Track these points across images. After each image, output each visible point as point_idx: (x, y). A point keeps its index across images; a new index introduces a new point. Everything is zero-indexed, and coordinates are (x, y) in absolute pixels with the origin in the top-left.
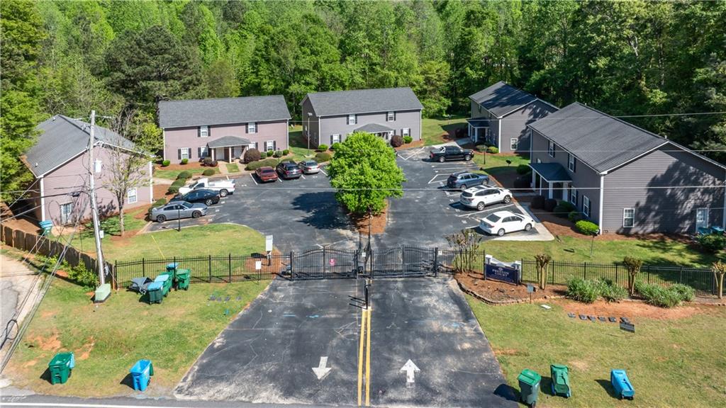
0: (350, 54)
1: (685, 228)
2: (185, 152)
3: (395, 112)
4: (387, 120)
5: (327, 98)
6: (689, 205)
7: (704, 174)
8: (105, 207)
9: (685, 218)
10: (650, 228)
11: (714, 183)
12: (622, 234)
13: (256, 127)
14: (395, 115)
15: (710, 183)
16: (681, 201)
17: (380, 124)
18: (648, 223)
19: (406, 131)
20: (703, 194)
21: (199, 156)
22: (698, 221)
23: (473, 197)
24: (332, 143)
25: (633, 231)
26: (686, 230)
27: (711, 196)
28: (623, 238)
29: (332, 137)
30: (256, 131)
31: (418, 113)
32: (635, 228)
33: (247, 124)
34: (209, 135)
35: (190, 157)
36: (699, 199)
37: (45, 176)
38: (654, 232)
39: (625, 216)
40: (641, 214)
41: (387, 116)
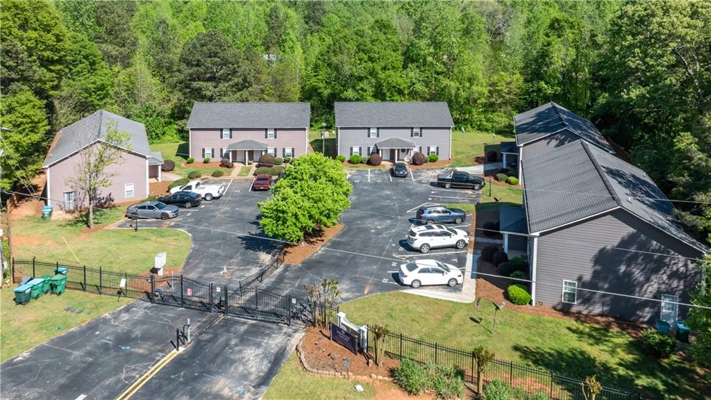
0: (413, 61)
1: (645, 317)
2: (208, 151)
3: (421, 128)
4: (412, 136)
5: (353, 109)
6: (650, 289)
7: (672, 252)
8: (103, 199)
9: (645, 304)
10: (597, 309)
11: (686, 265)
12: (559, 311)
13: (275, 133)
14: (421, 131)
15: (680, 265)
16: (639, 283)
17: (404, 139)
18: (594, 303)
19: (433, 149)
20: (670, 277)
21: (221, 156)
22: (664, 311)
23: (417, 237)
24: (351, 154)
25: (574, 309)
26: (646, 319)
27: (682, 283)
28: (559, 315)
29: (351, 149)
30: (275, 137)
31: (448, 130)
32: (576, 307)
33: (266, 130)
34: (231, 137)
35: (213, 157)
36: (664, 283)
37: (50, 166)
38: (601, 315)
39: (565, 289)
40: (586, 291)
41: (412, 131)
